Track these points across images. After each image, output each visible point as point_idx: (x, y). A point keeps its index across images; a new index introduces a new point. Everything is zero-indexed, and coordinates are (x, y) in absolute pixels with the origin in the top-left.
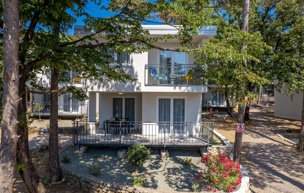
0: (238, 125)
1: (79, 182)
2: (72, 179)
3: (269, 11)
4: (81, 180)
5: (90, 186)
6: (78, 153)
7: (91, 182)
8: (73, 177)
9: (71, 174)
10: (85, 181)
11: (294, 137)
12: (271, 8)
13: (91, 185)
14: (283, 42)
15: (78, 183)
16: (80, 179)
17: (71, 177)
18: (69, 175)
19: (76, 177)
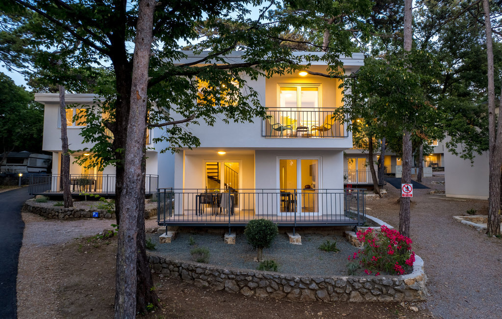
0: (404, 186)
1: (178, 272)
2: (166, 268)
3: (431, 38)
4: (181, 268)
5: (197, 275)
6: (164, 238)
7: (197, 269)
8: (167, 265)
9: (165, 262)
10: (188, 270)
11: (480, 220)
12: (434, 34)
13: (197, 273)
14: (452, 83)
15: (177, 274)
16: (178, 267)
17: (165, 265)
18: (161, 264)
19: (173, 265)
